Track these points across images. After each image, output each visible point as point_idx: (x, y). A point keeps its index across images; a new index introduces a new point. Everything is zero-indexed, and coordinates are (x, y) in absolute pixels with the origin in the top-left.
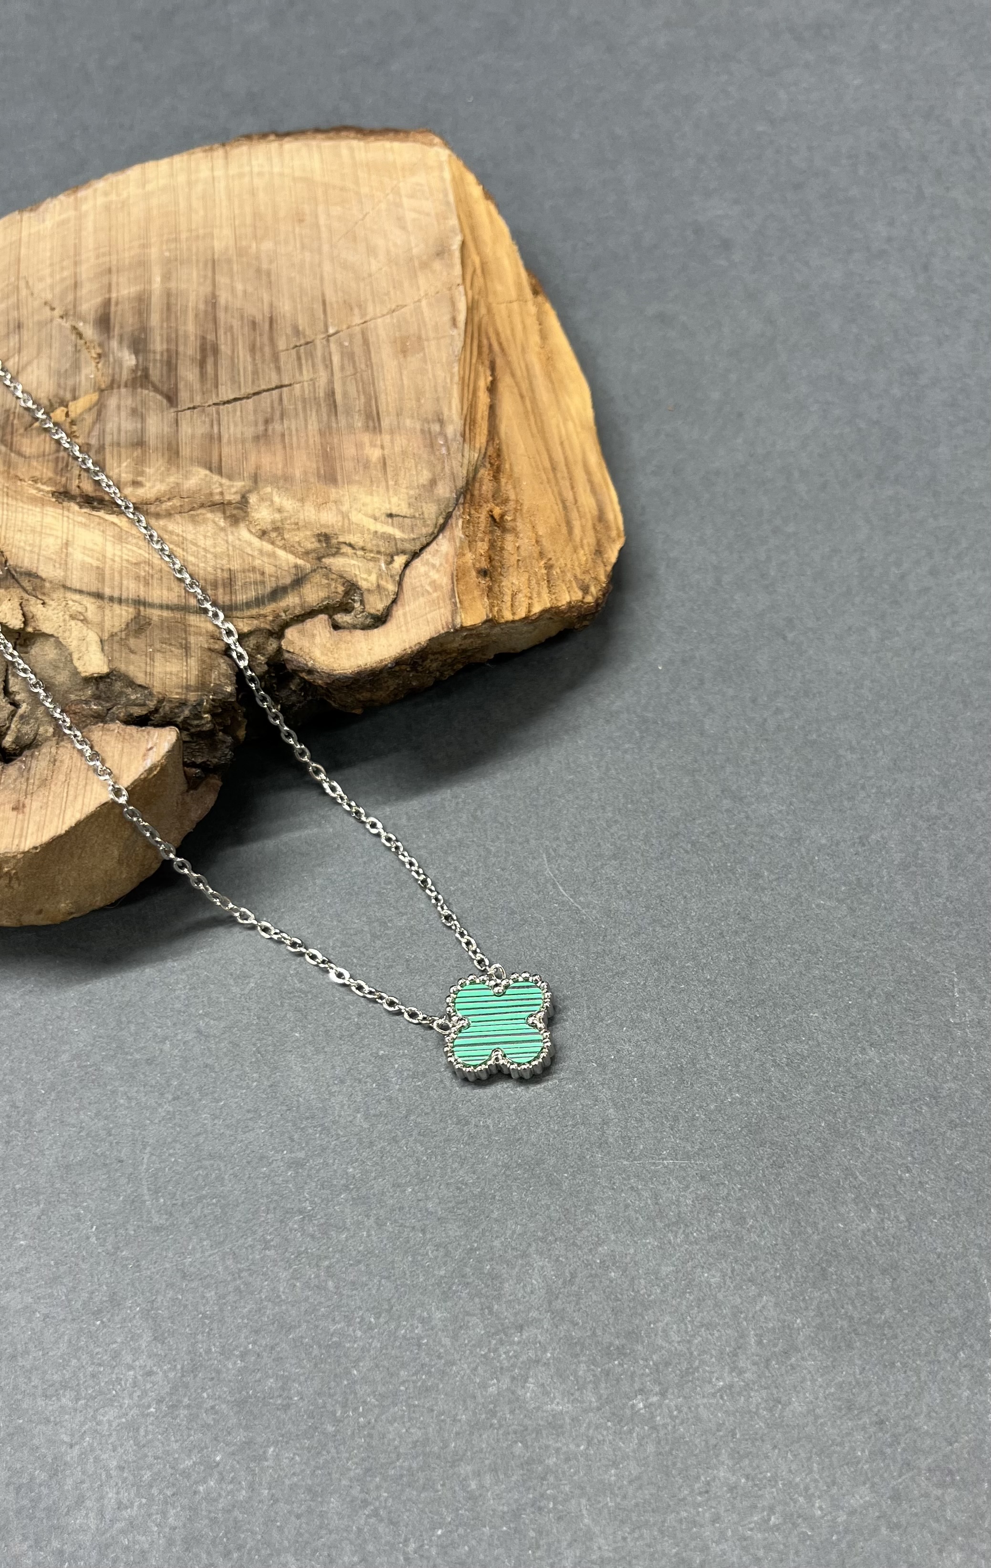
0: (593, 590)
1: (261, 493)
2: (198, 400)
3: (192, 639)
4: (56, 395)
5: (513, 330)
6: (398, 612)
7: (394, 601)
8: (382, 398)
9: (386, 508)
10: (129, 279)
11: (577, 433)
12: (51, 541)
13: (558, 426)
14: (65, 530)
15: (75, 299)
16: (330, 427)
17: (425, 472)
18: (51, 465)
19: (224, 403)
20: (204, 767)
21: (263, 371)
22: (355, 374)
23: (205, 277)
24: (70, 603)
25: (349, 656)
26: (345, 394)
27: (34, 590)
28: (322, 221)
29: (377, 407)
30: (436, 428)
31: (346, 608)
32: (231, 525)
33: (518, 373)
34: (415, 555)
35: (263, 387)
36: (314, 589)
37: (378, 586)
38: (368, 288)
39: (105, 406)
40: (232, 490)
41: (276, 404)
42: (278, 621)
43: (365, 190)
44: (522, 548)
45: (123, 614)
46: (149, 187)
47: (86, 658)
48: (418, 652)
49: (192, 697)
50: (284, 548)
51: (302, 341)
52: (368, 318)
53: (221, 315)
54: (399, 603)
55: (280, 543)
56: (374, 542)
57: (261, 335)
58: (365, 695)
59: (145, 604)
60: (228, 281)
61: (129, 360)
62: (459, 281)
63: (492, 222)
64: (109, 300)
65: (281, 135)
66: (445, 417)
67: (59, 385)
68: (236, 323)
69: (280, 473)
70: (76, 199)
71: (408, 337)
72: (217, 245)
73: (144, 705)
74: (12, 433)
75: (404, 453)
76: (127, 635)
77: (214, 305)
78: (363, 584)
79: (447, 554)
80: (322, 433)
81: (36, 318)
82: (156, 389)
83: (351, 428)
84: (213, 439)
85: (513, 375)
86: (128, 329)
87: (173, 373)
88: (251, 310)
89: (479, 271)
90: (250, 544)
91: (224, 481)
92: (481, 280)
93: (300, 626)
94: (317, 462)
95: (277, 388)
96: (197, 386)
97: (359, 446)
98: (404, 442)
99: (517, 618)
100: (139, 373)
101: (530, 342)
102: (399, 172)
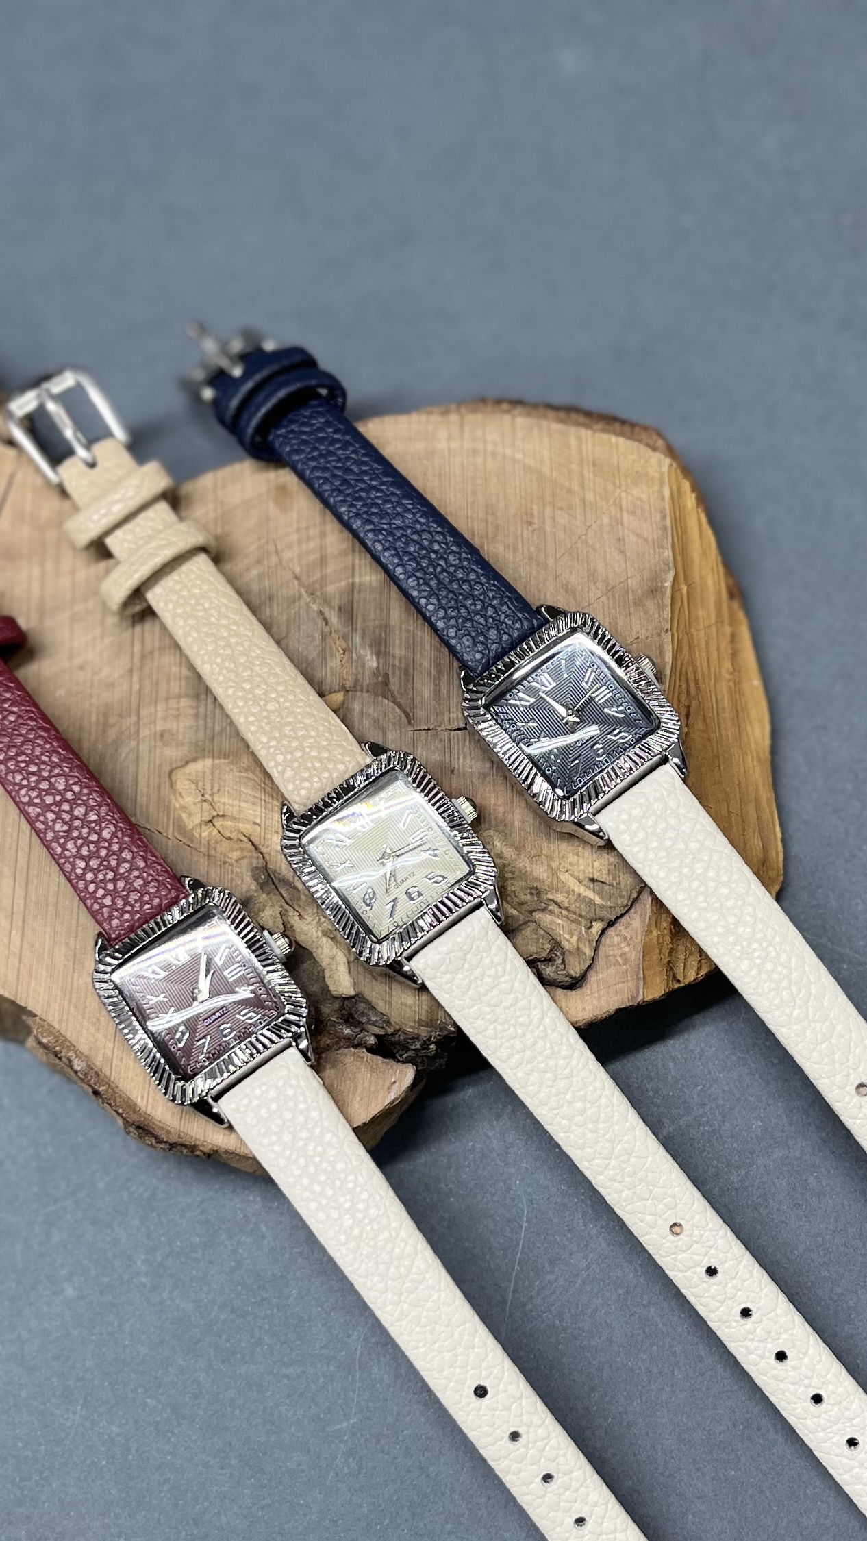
2: (432, 723)
5: (708, 661)
6: (593, 978)
7: (589, 967)
9: (590, 872)
27: (291, 900)
34: (611, 924)
36: (525, 942)
39: (349, 710)
47: (336, 977)
48: (610, 1018)
54: (594, 968)
56: (577, 905)
61: (372, 663)
62: (668, 626)
63: (702, 535)
64: (353, 584)
69: (501, 816)
73: (383, 1028)
78: (566, 945)
79: (637, 929)
81: (286, 591)
82: (395, 702)
84: (445, 768)
86: (371, 624)
87: (410, 686)
89: (685, 603)
92: (687, 613)
96: (432, 704)
100: (380, 679)
101: (723, 671)
102: (622, 478)
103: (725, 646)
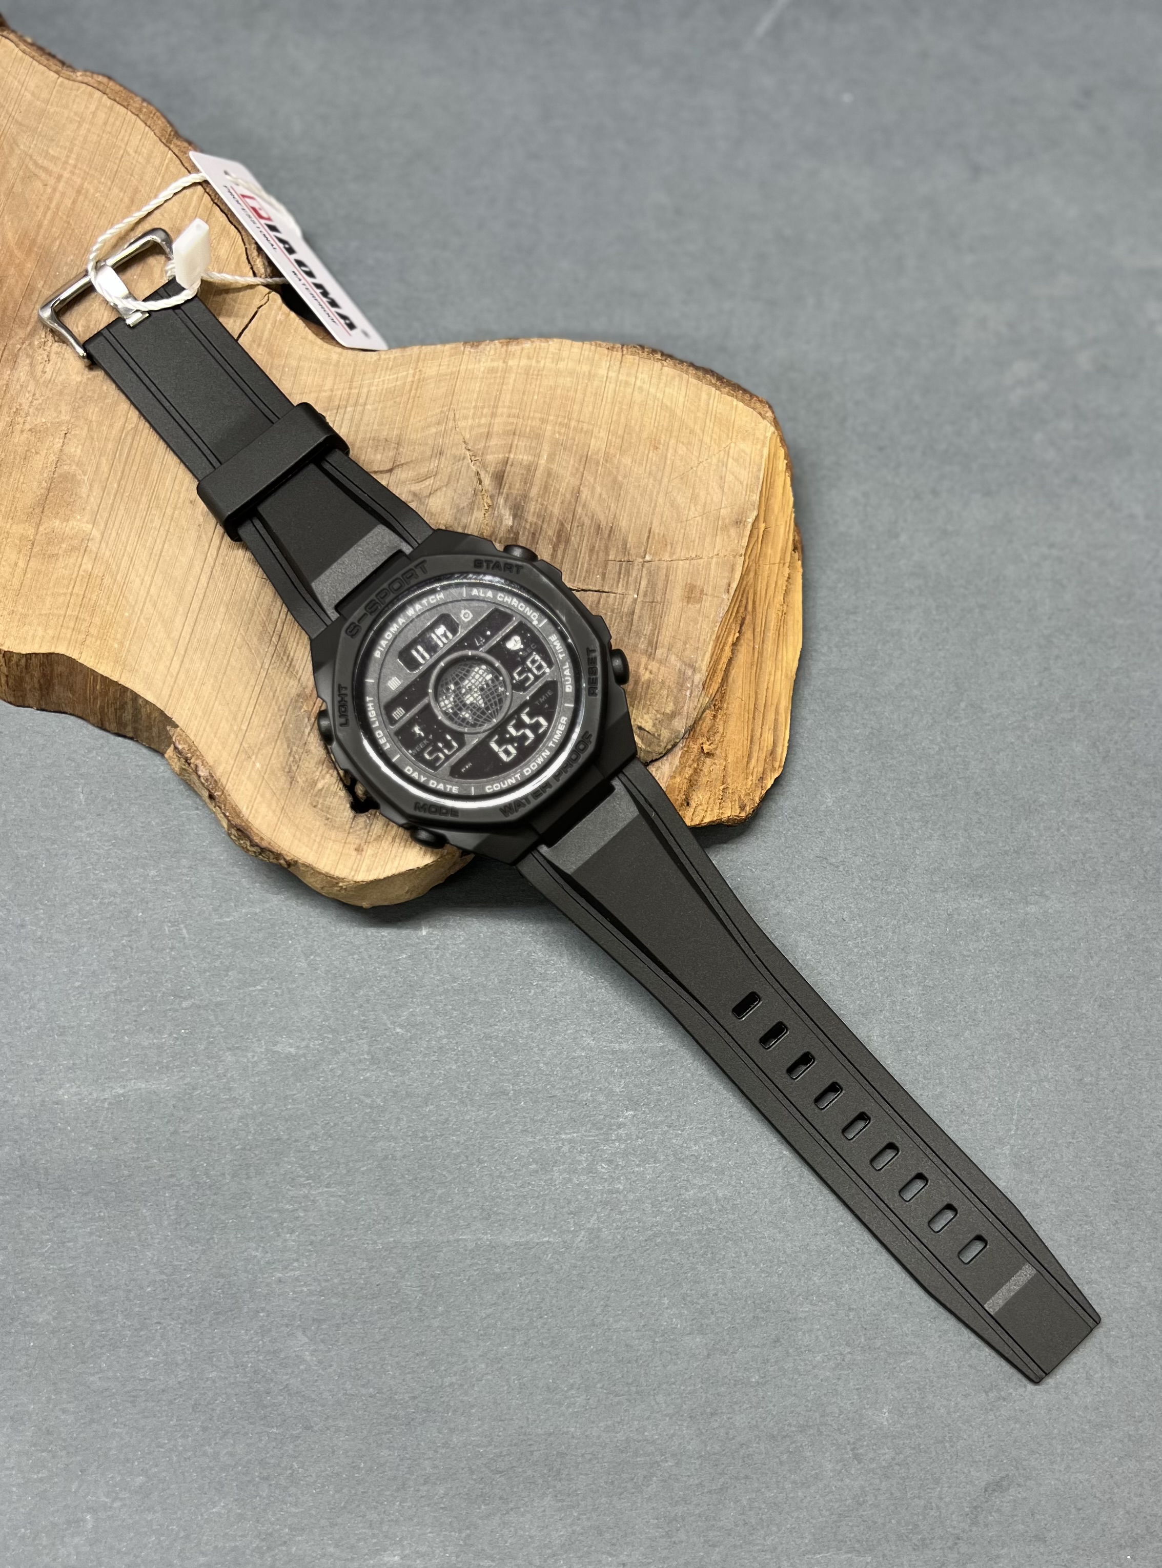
0: (747, 808)
5: (767, 589)
8: (664, 630)
9: (639, 721)
10: (526, 447)
11: (782, 679)
13: (771, 674)
15: (485, 447)
17: (671, 703)
21: (593, 573)
22: (652, 602)
23: (577, 469)
26: (640, 617)
28: (669, 456)
29: (658, 639)
30: (689, 672)
34: (646, 764)
35: (590, 587)
38: (682, 531)
41: (594, 605)
43: (707, 439)
51: (626, 559)
52: (674, 558)
53: (579, 510)
57: (600, 539)
60: (592, 480)
61: (508, 521)
62: (743, 552)
63: (784, 492)
64: (508, 459)
66: (697, 666)
67: (456, 519)
68: (587, 522)
70: (506, 351)
71: (695, 587)
72: (594, 445)
75: (663, 682)
77: (577, 498)
81: (454, 451)
83: (635, 645)
85: (755, 630)
86: (515, 492)
88: (601, 514)
89: (760, 540)
92: (760, 548)
95: (598, 591)
97: (637, 665)
98: (666, 673)
101: (776, 600)
102: (735, 434)
103: (782, 582)
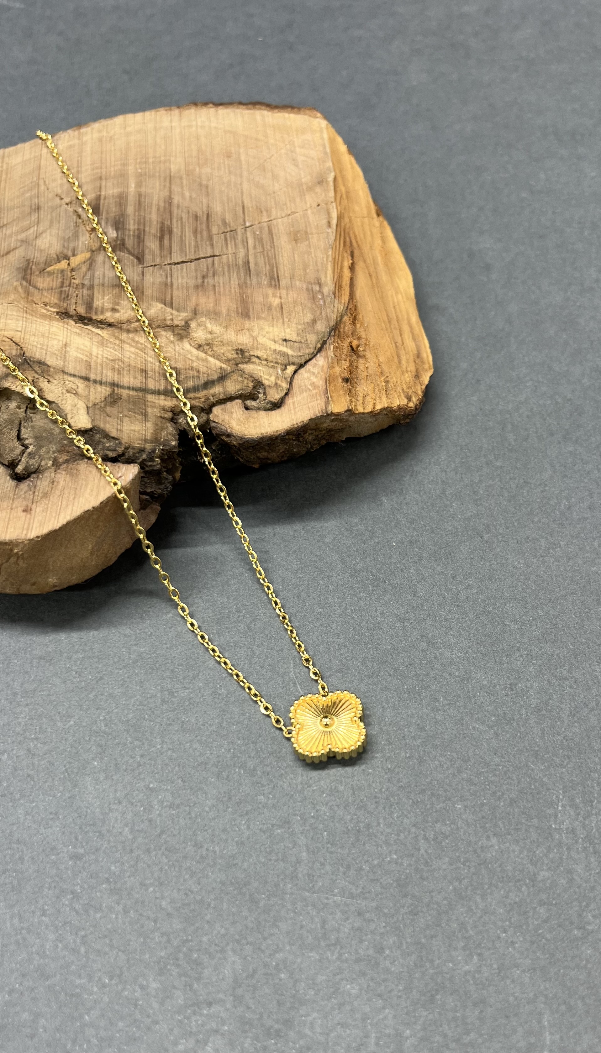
0: (414, 399)
1: (199, 321)
2: (158, 261)
3: (149, 410)
4: (62, 253)
5: (364, 234)
6: (289, 401)
7: (287, 394)
8: (281, 267)
9: (283, 336)
10: (113, 184)
11: (404, 302)
12: (55, 342)
13: (392, 296)
14: (65, 336)
16: (246, 283)
17: (309, 315)
18: (57, 295)
19: (175, 264)
20: (151, 494)
21: (202, 246)
22: (263, 251)
23: (165, 186)
24: (67, 382)
25: (255, 427)
26: (256, 264)
27: (42, 372)
28: (243, 158)
29: (277, 273)
30: (317, 288)
31: (253, 397)
32: (178, 340)
33: (368, 261)
34: (301, 366)
35: (202, 256)
36: (233, 384)
37: (276, 384)
38: (273, 200)
39: (95, 261)
40: (179, 318)
41: (210, 266)
42: (208, 402)
43: (271, 141)
44: (370, 369)
45: (104, 391)
46: (129, 129)
47: (76, 418)
48: (302, 427)
49: (149, 446)
50: (213, 356)
51: (228, 229)
52: (272, 218)
53: (175, 211)
54: (290, 395)
55: (211, 353)
56: (274, 356)
57: (201, 224)
58: (263, 454)
59: (118, 386)
60: (180, 190)
62: (333, 200)
63: (353, 168)
64: (100, 195)
65: (218, 104)
66: (323, 282)
67: (64, 247)
68: (184, 216)
69: (211, 309)
70: (79, 133)
71: (299, 231)
72: (173, 168)
73: (115, 450)
74: (31, 274)
75: (295, 302)
76: (105, 405)
77: (170, 204)
78: (266, 382)
79: (323, 366)
80: (240, 286)
81: (50, 204)
82: (130, 253)
83: (259, 284)
84: (167, 285)
85: (365, 261)
86: (112, 215)
87: (141, 244)
88: (195, 208)
89: (344, 196)
90: (191, 353)
91: (174, 312)
92: (346, 201)
93: (223, 406)
94: (237, 304)
95: (211, 256)
96: (157, 252)
97: (266, 296)
98: (295, 296)
99: (366, 411)
100: (119, 242)
101: (375, 243)
102: (294, 132)
103: (376, 233)
